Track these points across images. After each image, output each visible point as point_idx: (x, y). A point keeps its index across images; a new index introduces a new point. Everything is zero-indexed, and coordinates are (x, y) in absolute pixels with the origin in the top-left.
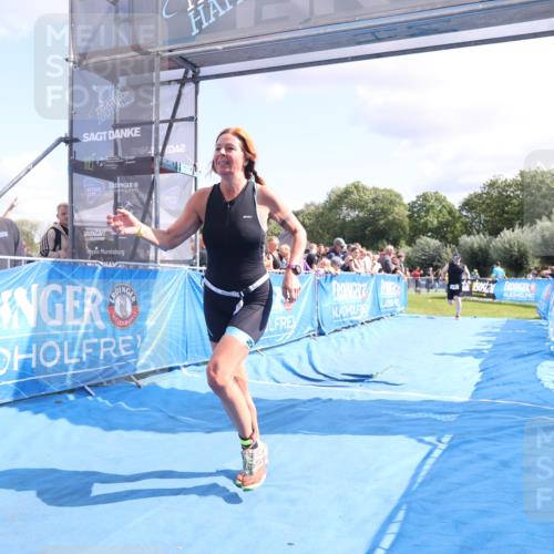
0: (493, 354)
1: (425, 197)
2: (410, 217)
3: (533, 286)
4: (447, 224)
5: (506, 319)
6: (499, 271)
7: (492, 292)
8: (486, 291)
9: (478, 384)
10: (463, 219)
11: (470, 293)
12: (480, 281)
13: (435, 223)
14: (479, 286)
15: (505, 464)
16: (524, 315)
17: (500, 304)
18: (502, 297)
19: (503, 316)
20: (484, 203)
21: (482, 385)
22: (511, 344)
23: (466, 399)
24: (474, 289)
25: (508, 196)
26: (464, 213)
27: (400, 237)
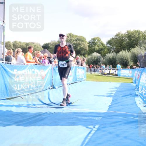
0: (116, 95)
1: (94, 39)
2: (89, 46)
3: (131, 71)
4: (102, 49)
5: (121, 83)
6: (119, 66)
7: (116, 73)
8: (114, 73)
9: (110, 106)
10: (107, 48)
11: (109, 74)
12: (113, 69)
13: (98, 49)
14: (112, 71)
15: (118, 135)
16: (127, 82)
17: (119, 78)
18: (120, 75)
19: (120, 82)
20: (115, 42)
21: (111, 106)
22: (122, 91)
23: (106, 112)
24: (111, 72)
25: (123, 40)
26: (108, 45)
27: (85, 53)
